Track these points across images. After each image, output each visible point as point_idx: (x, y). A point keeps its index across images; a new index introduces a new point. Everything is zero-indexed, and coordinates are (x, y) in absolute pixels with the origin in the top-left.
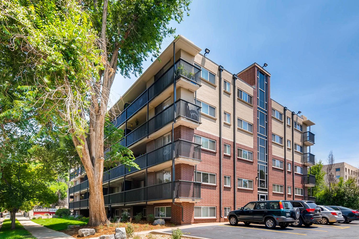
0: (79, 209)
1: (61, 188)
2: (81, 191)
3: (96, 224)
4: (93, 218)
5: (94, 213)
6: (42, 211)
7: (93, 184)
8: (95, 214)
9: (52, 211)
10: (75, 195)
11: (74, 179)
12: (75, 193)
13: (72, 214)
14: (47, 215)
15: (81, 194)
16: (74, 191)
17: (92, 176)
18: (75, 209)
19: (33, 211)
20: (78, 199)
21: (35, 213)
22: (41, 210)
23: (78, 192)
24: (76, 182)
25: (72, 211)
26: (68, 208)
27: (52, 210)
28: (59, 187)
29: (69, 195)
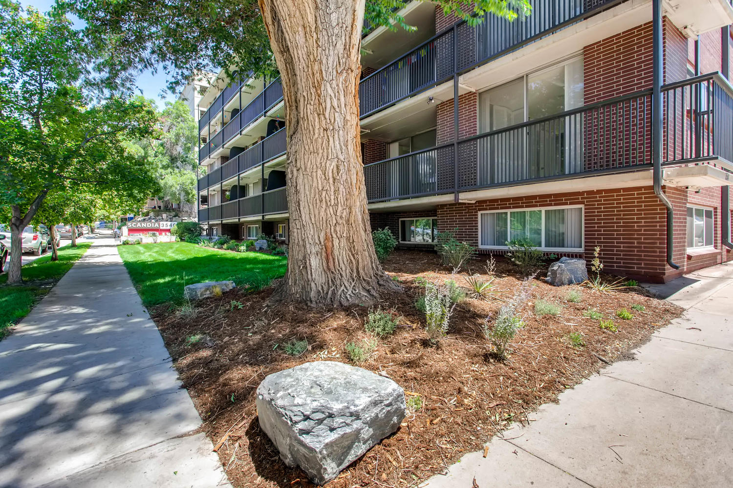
0: (220, 222)
1: (184, 181)
2: (224, 184)
3: (334, 293)
4: (315, 262)
5: (322, 235)
6: (145, 226)
7: (316, 68)
8: (326, 239)
9: (165, 228)
10: (209, 193)
11: (208, 159)
12: (210, 189)
13: (205, 233)
14: (154, 235)
15: (223, 192)
16: (209, 185)
17: (311, 18)
18: (210, 223)
19: (128, 227)
20: (216, 202)
21: (131, 231)
22: (143, 224)
23: (217, 187)
24: (211, 165)
25: (206, 227)
26: (197, 221)
27: (165, 225)
28: (180, 180)
29: (199, 193)
